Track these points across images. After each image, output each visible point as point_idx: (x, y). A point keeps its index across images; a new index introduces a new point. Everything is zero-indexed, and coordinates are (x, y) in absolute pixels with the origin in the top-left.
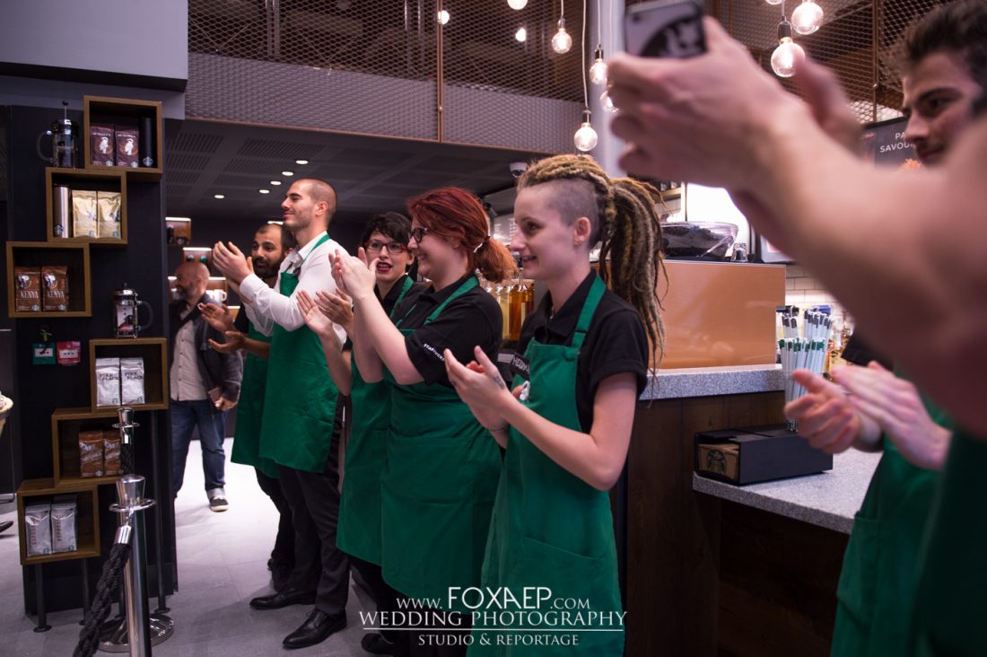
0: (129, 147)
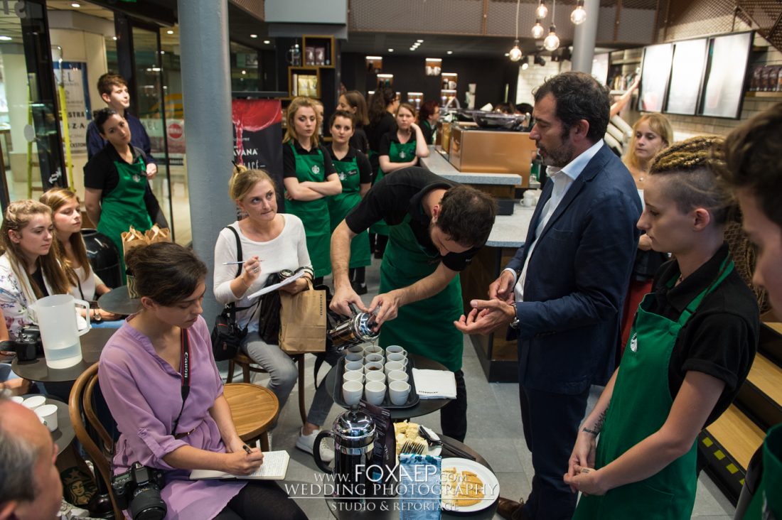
0: (321, 56)
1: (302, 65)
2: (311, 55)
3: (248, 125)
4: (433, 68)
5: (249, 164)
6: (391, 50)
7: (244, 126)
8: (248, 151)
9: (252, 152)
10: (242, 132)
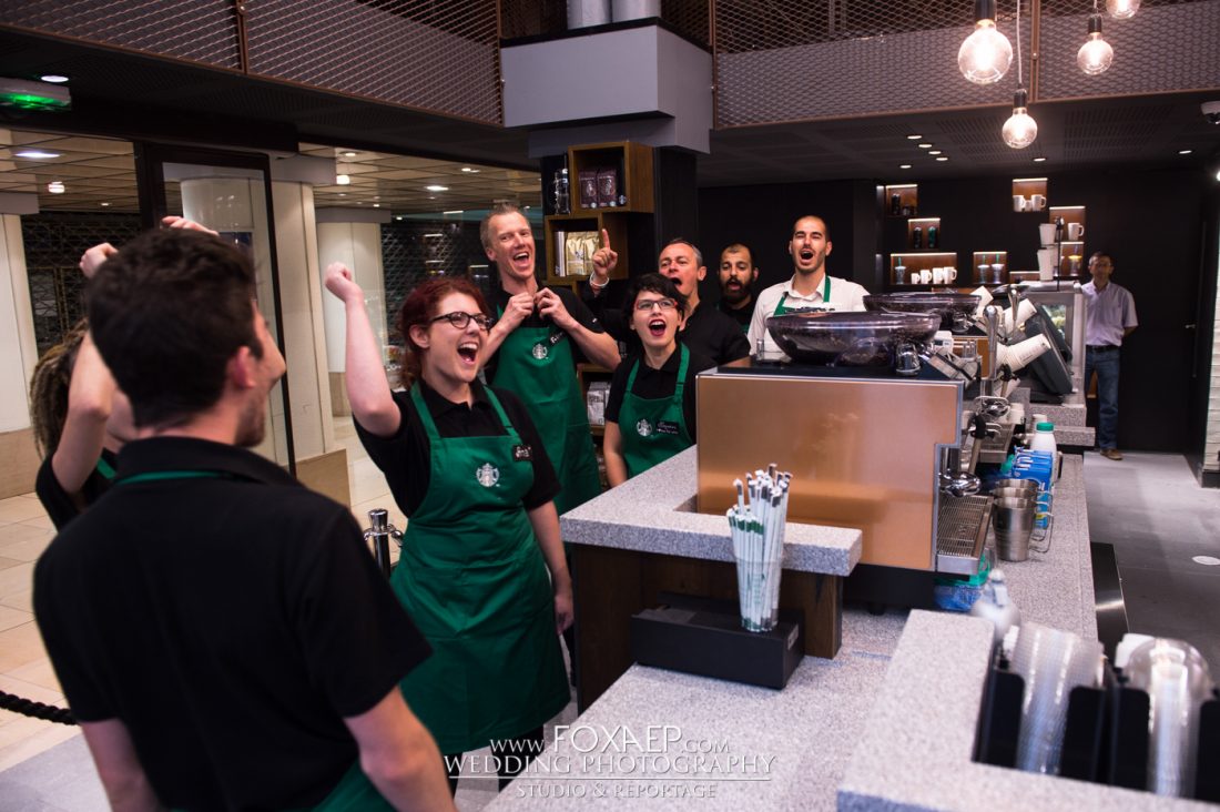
0: (610, 187)
2: (591, 187)
4: (1028, 197)
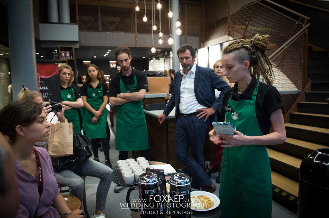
0: (68, 55)
1: (59, 59)
2: (63, 54)
3: (43, 75)
4: (113, 65)
5: (44, 94)
6: (95, 57)
7: (41, 75)
8: (43, 88)
9: (45, 88)
10: (40, 79)
